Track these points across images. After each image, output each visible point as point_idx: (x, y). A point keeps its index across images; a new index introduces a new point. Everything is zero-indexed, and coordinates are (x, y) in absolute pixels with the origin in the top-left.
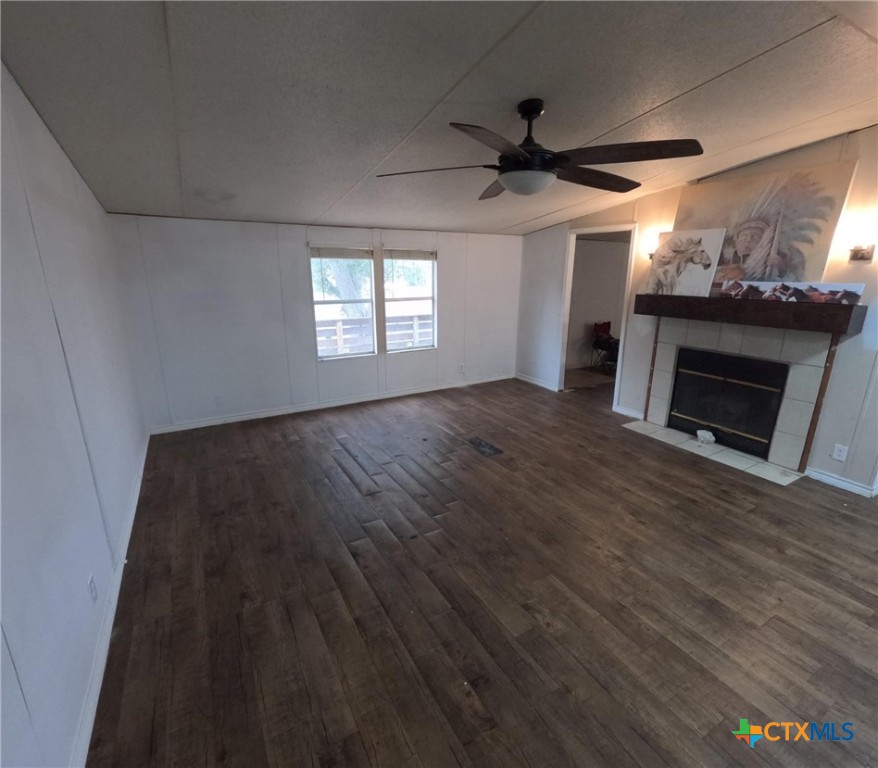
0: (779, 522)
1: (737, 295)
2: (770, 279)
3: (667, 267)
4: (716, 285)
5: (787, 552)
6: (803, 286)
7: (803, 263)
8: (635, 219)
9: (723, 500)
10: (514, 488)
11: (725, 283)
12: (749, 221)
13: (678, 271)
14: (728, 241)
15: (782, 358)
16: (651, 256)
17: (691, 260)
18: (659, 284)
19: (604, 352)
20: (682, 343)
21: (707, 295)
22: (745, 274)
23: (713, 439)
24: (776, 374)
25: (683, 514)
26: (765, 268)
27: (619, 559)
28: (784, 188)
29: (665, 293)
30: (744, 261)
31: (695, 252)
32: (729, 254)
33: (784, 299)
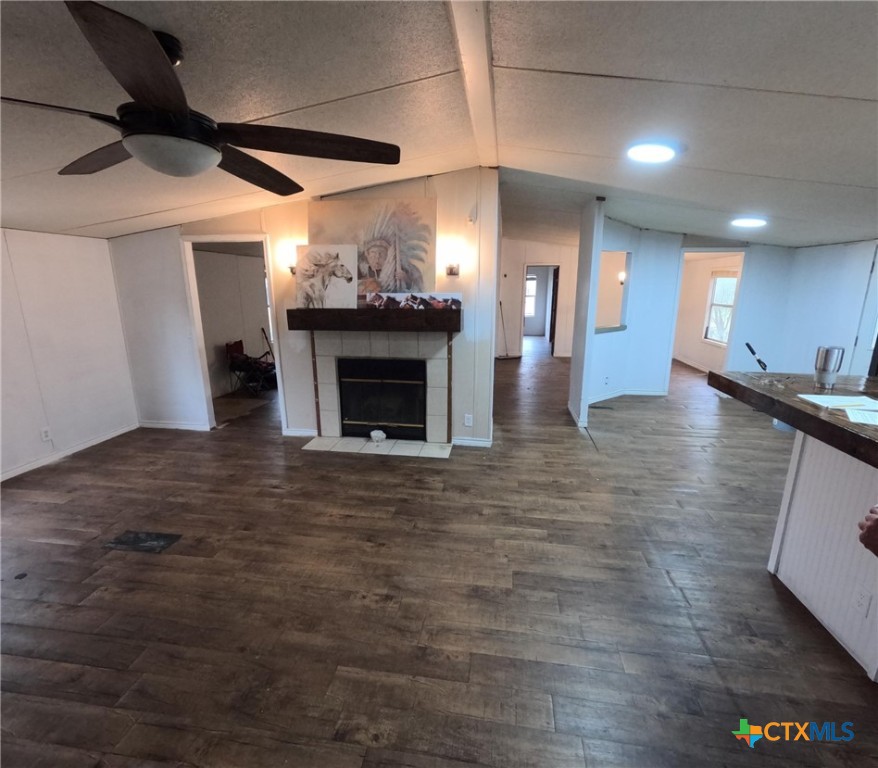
0: (464, 490)
1: (380, 305)
2: (401, 291)
3: (312, 280)
4: (362, 297)
5: (484, 512)
6: (425, 296)
7: (421, 277)
8: (264, 229)
9: (420, 488)
10: (227, 579)
11: (368, 295)
12: (374, 239)
13: (324, 285)
14: (362, 257)
15: (420, 356)
16: (293, 271)
17: (334, 274)
18: (308, 298)
19: (242, 373)
20: (339, 354)
21: (355, 307)
22: (382, 287)
23: (384, 436)
24: (418, 369)
25: (405, 517)
26: (396, 281)
27: (388, 598)
28: (394, 214)
29: (316, 307)
30: (378, 275)
31: (336, 266)
32: (365, 269)
33: (415, 307)
